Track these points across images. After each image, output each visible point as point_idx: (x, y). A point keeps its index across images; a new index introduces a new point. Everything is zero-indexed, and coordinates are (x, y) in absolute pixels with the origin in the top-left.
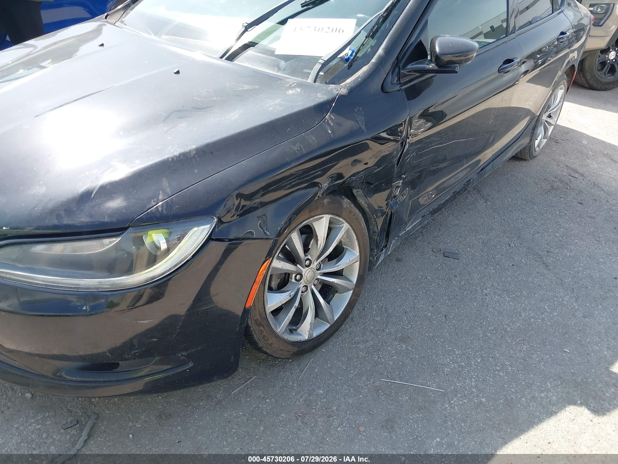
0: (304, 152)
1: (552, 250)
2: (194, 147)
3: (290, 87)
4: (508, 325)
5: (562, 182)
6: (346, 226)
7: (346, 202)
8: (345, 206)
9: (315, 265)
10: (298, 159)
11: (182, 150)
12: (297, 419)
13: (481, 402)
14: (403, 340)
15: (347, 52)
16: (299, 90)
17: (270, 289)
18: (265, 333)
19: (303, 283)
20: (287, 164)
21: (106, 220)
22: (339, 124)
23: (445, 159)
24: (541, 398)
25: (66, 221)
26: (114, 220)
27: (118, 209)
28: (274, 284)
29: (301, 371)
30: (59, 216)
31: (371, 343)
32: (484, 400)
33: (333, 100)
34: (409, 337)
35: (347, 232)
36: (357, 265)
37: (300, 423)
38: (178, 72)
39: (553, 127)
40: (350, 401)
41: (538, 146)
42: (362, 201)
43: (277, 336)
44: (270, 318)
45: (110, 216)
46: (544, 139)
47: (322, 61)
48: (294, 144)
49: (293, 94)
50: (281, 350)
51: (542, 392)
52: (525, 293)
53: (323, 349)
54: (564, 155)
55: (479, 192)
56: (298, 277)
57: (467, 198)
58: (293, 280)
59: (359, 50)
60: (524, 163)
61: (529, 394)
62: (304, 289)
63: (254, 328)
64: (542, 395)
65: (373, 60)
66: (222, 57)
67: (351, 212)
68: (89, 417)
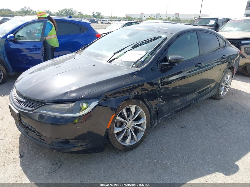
0: (126, 85)
1: (222, 127)
2: (96, 82)
3: (124, 69)
4: (200, 148)
5: (231, 107)
6: (141, 110)
7: (141, 102)
8: (141, 103)
9: (131, 121)
10: (124, 86)
11: (92, 83)
12: (122, 168)
13: (185, 169)
14: (161, 150)
15: (142, 60)
16: (127, 69)
17: (116, 126)
18: (114, 140)
19: (127, 126)
20: (121, 87)
21: (71, 98)
22: (137, 78)
23: (177, 93)
24: (206, 169)
25: (61, 99)
26: (73, 98)
27: (74, 96)
28: (118, 125)
29: (126, 156)
30: (59, 97)
31: (151, 150)
32: (186, 168)
33: (136, 72)
34: (163, 149)
35: (142, 111)
36: (146, 123)
37: (123, 169)
38: (94, 65)
39: (228, 88)
40: (141, 165)
41: (222, 94)
42: (147, 103)
43: (118, 142)
44: (116, 135)
45: (72, 97)
46: (225, 92)
47: (134, 62)
48: (123, 82)
49: (125, 71)
50: (119, 147)
51: (207, 167)
52: (208, 139)
53: (134, 151)
54: (234, 98)
55: (198, 109)
56: (125, 124)
57: (193, 110)
58: (124, 125)
59: (145, 59)
60: (218, 100)
61: (202, 168)
62: (127, 129)
63: (110, 137)
64: (207, 168)
65: (149, 62)
66: (107, 62)
67: (143, 105)
68: (60, 162)
